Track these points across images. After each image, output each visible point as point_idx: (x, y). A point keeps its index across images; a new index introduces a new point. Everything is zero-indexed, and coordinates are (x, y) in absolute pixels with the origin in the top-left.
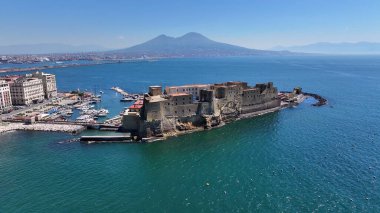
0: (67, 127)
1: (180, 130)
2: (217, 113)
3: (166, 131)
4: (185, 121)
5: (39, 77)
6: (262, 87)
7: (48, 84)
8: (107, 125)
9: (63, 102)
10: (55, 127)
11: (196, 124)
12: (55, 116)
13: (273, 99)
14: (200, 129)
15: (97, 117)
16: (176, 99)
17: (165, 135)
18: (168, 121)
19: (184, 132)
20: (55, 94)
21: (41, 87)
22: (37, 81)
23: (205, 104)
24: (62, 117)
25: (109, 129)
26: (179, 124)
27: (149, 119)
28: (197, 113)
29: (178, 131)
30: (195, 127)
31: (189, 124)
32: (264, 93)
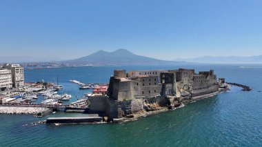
0: (31, 110)
1: (148, 111)
2: (178, 95)
3: (136, 112)
5: (9, 68)
7: (16, 74)
8: (72, 107)
9: (29, 90)
10: (19, 110)
12: (20, 100)
13: (214, 84)
14: (164, 109)
15: (61, 101)
16: (143, 79)
17: (134, 115)
19: (151, 112)
20: (22, 84)
21: (10, 76)
22: (6, 71)
23: (169, 86)
24: (27, 101)
25: (75, 111)
26: (146, 105)
27: (120, 99)
28: (162, 94)
29: (145, 112)
30: (160, 108)
31: (155, 105)
32: (208, 78)
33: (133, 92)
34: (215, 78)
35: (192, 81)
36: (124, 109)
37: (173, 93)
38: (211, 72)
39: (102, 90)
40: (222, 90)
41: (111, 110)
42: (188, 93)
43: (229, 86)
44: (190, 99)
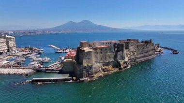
0: (21, 71)
1: (104, 71)
2: (126, 60)
3: (96, 73)
4: (107, 64)
5: (4, 38)
6: (147, 42)
7: (10, 42)
8: (50, 68)
9: (20, 54)
10: (12, 71)
12: (13, 62)
13: (152, 50)
14: (117, 70)
15: (42, 63)
16: (101, 49)
17: (95, 75)
18: (96, 65)
19: (106, 73)
20: (14, 49)
21: (5, 44)
23: (120, 53)
24: (18, 63)
25: (52, 72)
26: (103, 67)
27: (85, 64)
28: (115, 59)
29: (103, 72)
30: (113, 69)
31: (110, 67)
32: (148, 45)
33: (94, 59)
34: (153, 45)
35: (136, 48)
36: (87, 71)
37: (123, 58)
38: (151, 41)
39: (71, 55)
40: (157, 53)
41: (78, 72)
42: (133, 57)
43: (163, 50)
44: (135, 61)
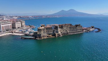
2: (59, 33)
4: (50, 34)
5: (20, 21)
6: (77, 26)
7: (23, 23)
8: (30, 34)
9: (25, 28)
11: (52, 35)
13: (81, 29)
14: (54, 37)
16: (47, 28)
17: (43, 38)
19: (49, 37)
21: (20, 24)
23: (56, 30)
24: (22, 32)
26: (47, 35)
28: (53, 32)
29: (47, 37)
32: (77, 27)
34: (81, 27)
36: (39, 36)
37: (57, 32)
38: (79, 25)
44: (67, 34)
